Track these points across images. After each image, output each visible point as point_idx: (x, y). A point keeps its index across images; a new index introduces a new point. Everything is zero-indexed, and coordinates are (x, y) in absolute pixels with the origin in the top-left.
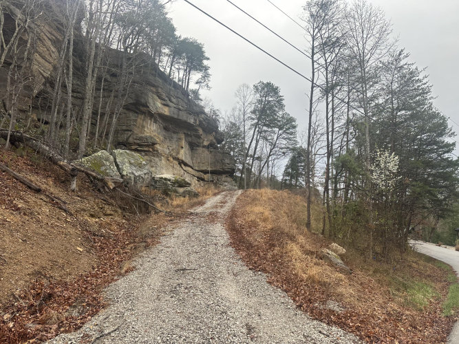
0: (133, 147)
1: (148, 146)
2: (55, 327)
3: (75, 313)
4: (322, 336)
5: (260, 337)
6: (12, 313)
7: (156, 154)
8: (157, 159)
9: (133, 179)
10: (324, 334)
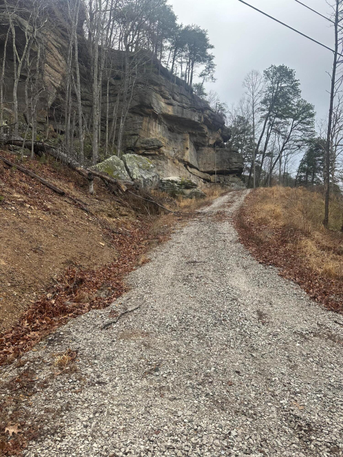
0: (141, 152)
1: (154, 149)
2: (88, 304)
3: (103, 295)
4: (338, 326)
5: (272, 322)
6: (53, 293)
7: (162, 156)
8: (163, 162)
9: (142, 182)
10: (339, 324)
